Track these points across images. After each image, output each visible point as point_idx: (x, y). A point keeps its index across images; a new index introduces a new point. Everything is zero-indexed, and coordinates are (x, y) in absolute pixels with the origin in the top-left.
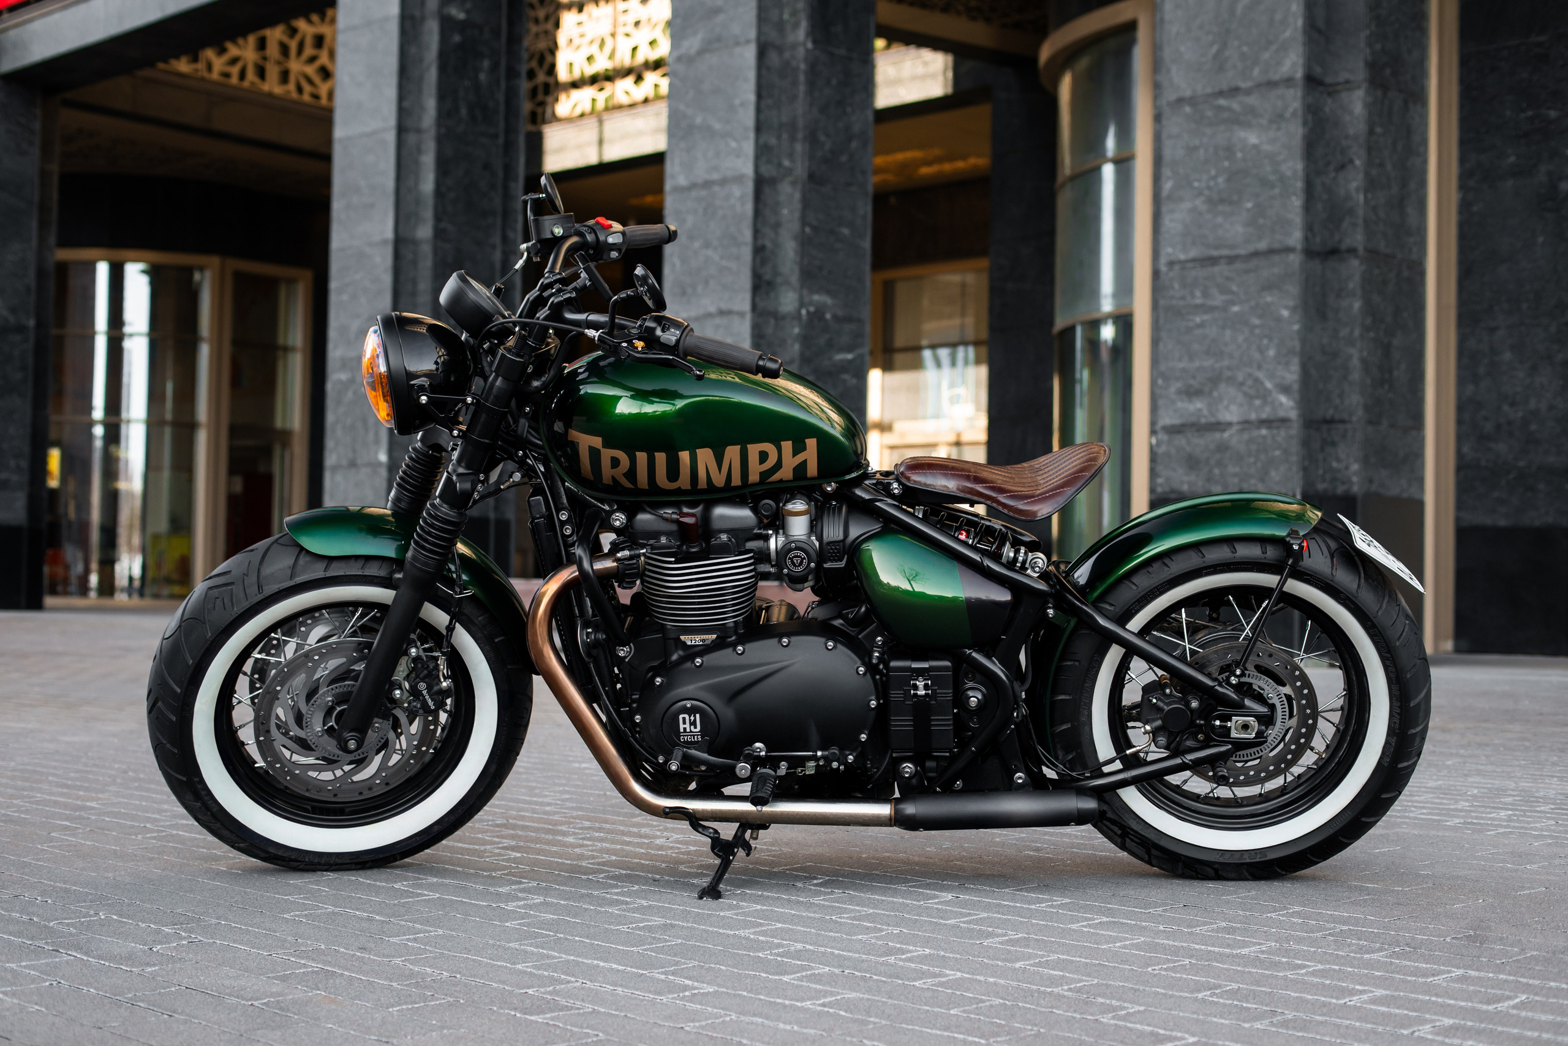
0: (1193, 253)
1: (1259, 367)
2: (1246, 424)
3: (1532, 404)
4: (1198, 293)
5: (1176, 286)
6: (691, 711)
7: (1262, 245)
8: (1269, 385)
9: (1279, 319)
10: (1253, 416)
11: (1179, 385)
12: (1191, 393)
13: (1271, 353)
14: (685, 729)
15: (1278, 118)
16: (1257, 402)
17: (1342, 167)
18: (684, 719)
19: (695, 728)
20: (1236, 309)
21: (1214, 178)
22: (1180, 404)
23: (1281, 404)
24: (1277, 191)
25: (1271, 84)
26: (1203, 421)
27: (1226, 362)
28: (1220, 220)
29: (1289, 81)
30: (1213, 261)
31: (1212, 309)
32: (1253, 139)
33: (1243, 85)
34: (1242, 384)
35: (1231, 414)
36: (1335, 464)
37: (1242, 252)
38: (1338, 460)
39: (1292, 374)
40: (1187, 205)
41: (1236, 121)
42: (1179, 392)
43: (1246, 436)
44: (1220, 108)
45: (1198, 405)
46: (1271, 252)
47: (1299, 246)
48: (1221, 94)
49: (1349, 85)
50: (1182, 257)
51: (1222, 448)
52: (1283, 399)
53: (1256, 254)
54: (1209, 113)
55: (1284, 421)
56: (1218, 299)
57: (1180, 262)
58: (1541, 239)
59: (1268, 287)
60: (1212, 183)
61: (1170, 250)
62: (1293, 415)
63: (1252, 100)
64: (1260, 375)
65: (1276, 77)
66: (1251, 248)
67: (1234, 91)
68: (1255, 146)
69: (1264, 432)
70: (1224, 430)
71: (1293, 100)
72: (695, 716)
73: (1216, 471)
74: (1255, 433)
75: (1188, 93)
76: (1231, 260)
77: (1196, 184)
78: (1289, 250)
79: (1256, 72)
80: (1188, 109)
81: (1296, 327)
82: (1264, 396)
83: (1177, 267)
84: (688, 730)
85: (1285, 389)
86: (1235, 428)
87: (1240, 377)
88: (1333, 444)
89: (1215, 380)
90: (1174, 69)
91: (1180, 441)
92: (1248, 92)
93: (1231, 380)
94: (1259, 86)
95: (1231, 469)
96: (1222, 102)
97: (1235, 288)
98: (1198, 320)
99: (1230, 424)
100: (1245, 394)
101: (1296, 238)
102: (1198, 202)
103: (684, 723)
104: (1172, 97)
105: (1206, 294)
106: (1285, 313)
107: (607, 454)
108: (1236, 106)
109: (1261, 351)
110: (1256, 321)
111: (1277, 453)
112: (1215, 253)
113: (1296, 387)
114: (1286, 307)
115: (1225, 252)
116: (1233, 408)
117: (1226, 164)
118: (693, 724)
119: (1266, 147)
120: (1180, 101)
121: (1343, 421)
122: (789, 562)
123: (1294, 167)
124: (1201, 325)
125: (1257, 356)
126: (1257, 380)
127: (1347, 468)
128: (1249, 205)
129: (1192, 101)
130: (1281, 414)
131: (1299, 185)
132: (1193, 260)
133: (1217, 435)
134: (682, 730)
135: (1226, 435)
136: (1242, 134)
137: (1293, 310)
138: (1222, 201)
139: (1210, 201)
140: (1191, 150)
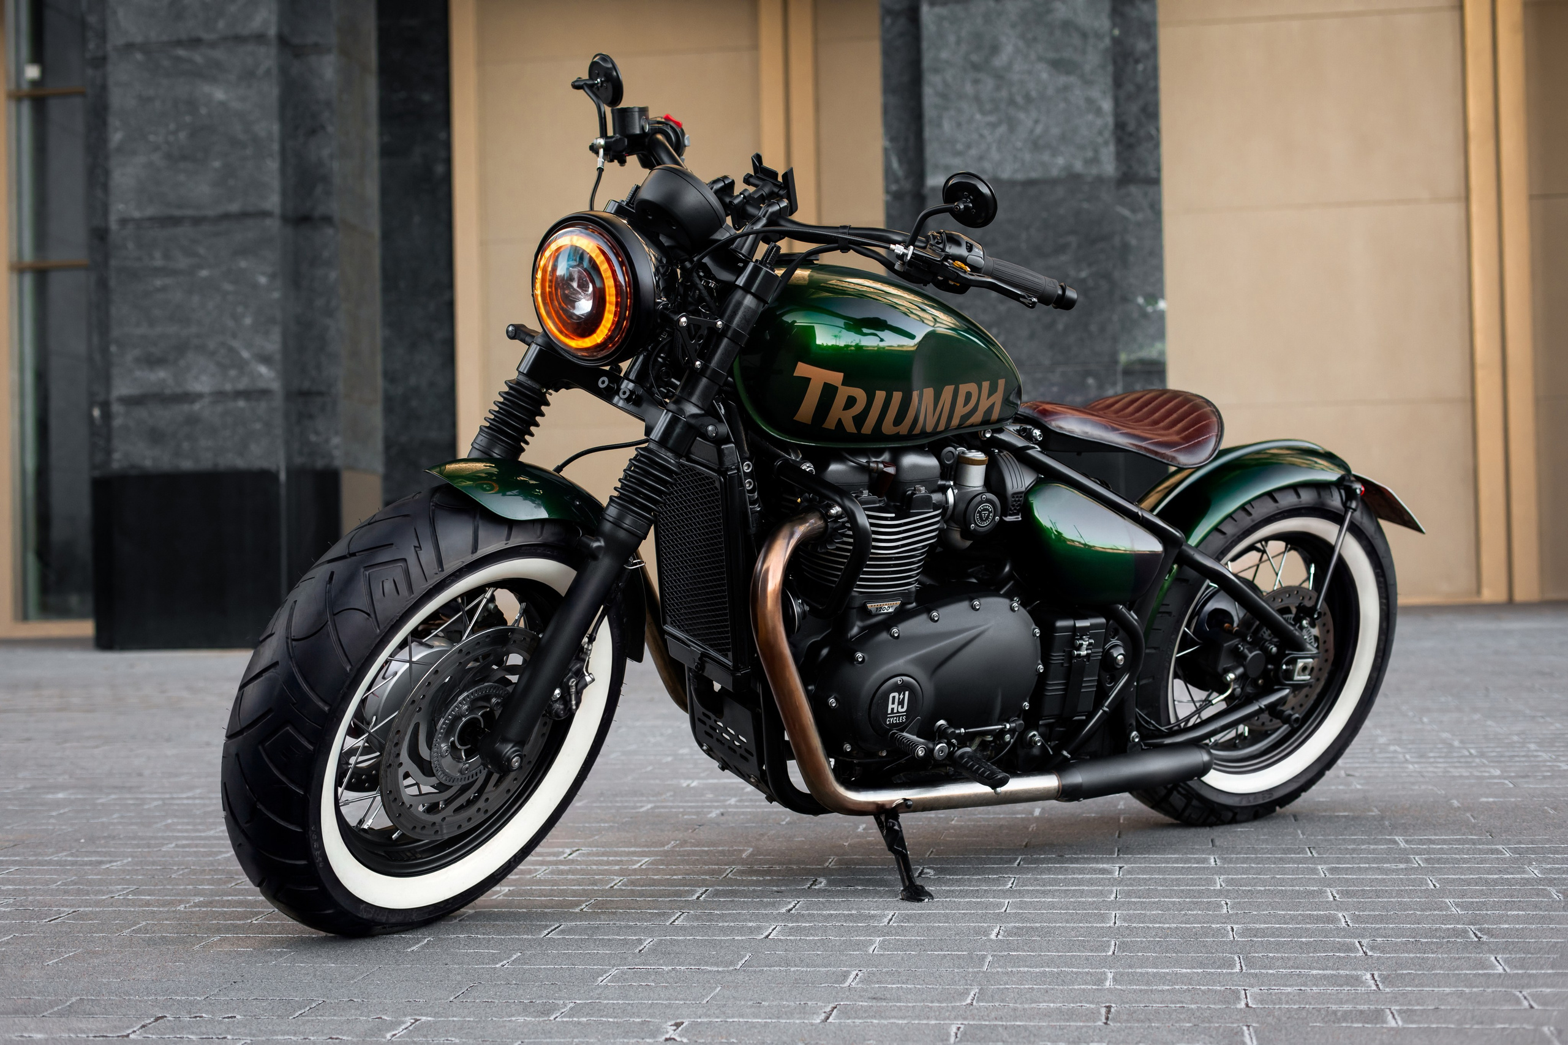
0: (150, 211)
1: (234, 336)
2: (219, 396)
3: (413, 381)
4: (158, 254)
5: (131, 245)
6: (900, 688)
7: (234, 207)
8: (245, 354)
9: (255, 286)
10: (228, 387)
11: (137, 352)
12: (152, 362)
13: (248, 321)
14: (893, 709)
15: (248, 75)
16: (233, 373)
17: (313, 132)
18: (894, 698)
19: (902, 707)
20: (204, 273)
21: (175, 133)
22: (138, 373)
23: (261, 375)
24: (249, 152)
25: (239, 39)
26: (168, 391)
27: (194, 329)
28: (182, 178)
29: (260, 38)
30: (176, 221)
31: (174, 273)
32: (219, 95)
33: (206, 36)
34: (213, 354)
35: (202, 384)
36: (313, 438)
37: (210, 213)
38: (317, 433)
39: (273, 344)
40: (141, 159)
41: (198, 74)
42: (138, 360)
43: (220, 408)
44: (178, 59)
45: (162, 374)
46: (244, 215)
47: (277, 211)
48: (179, 43)
49: (319, 49)
50: (137, 214)
51: (192, 420)
52: (263, 369)
53: (226, 216)
54: (166, 63)
55: (265, 393)
56: (182, 262)
57: (133, 220)
58: (417, 219)
59: (243, 251)
60: (171, 138)
61: (121, 207)
62: (276, 386)
63: (219, 54)
64: (235, 344)
65: (246, 32)
66: (220, 210)
67: (195, 42)
68: (222, 104)
69: (241, 403)
70: (193, 402)
71: (268, 58)
72: (904, 695)
73: (186, 445)
74: (231, 405)
75: (139, 39)
76: (197, 221)
77: (152, 138)
78: (265, 214)
79: (221, 24)
80: (139, 56)
81: (276, 295)
82: (241, 366)
83: (131, 226)
84: (895, 711)
85: (266, 360)
86: (206, 401)
87: (212, 345)
88: (311, 417)
89: (182, 348)
90: (121, 13)
91: (141, 413)
92: (213, 45)
93: (201, 349)
94: (225, 39)
95: (204, 443)
96: (181, 52)
97: (202, 251)
98: (158, 283)
99: (199, 396)
100: (219, 364)
101: (273, 201)
102: (156, 157)
103: (893, 703)
104: (121, 41)
105: (167, 256)
106: (263, 280)
107: (844, 392)
108: (198, 58)
109: (236, 318)
110: (228, 287)
111: (258, 426)
112: (177, 213)
113: (278, 357)
114: (263, 274)
115: (189, 212)
116: (204, 378)
117: (188, 119)
118: (901, 703)
119: (236, 105)
120: (130, 47)
121: (320, 394)
122: (977, 515)
123: (269, 128)
124: (164, 289)
125: (230, 323)
126: (232, 350)
127: (327, 441)
128: (217, 164)
129: (145, 48)
130: (261, 385)
131: (276, 147)
132: (151, 219)
133: (186, 408)
134: (889, 712)
135: (197, 407)
136: (207, 88)
137: (273, 276)
138: (184, 158)
139: (169, 156)
140: (145, 100)
